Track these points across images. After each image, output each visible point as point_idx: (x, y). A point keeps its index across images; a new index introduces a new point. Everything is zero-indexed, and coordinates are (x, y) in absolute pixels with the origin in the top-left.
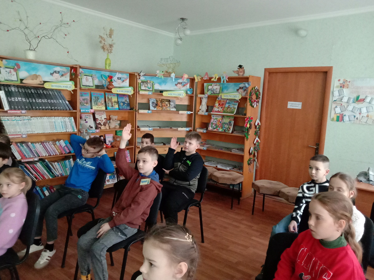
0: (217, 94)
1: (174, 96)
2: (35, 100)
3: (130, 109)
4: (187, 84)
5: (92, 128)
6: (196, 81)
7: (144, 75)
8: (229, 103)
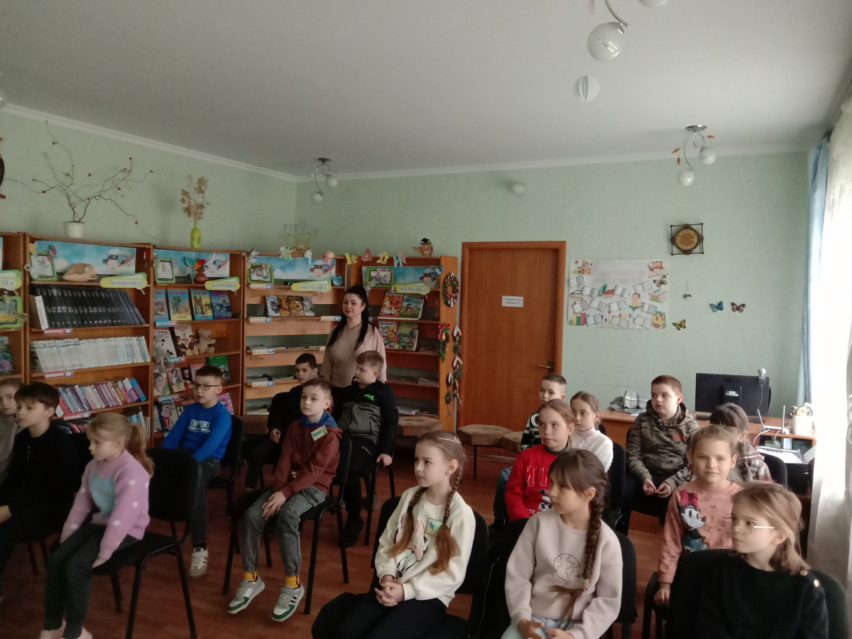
0: (386, 284)
1: (311, 290)
2: (88, 310)
3: (233, 317)
4: (331, 268)
5: (171, 354)
6: (349, 262)
7: (259, 255)
8: (408, 300)
